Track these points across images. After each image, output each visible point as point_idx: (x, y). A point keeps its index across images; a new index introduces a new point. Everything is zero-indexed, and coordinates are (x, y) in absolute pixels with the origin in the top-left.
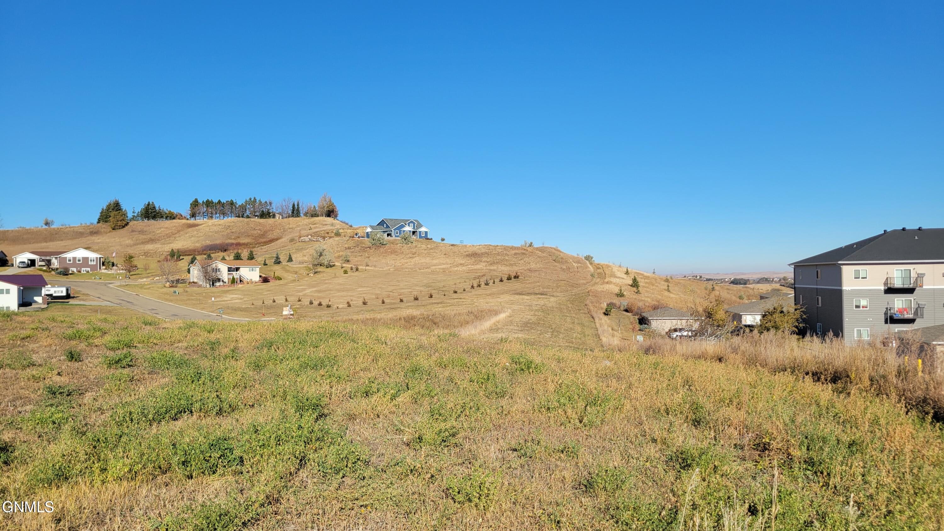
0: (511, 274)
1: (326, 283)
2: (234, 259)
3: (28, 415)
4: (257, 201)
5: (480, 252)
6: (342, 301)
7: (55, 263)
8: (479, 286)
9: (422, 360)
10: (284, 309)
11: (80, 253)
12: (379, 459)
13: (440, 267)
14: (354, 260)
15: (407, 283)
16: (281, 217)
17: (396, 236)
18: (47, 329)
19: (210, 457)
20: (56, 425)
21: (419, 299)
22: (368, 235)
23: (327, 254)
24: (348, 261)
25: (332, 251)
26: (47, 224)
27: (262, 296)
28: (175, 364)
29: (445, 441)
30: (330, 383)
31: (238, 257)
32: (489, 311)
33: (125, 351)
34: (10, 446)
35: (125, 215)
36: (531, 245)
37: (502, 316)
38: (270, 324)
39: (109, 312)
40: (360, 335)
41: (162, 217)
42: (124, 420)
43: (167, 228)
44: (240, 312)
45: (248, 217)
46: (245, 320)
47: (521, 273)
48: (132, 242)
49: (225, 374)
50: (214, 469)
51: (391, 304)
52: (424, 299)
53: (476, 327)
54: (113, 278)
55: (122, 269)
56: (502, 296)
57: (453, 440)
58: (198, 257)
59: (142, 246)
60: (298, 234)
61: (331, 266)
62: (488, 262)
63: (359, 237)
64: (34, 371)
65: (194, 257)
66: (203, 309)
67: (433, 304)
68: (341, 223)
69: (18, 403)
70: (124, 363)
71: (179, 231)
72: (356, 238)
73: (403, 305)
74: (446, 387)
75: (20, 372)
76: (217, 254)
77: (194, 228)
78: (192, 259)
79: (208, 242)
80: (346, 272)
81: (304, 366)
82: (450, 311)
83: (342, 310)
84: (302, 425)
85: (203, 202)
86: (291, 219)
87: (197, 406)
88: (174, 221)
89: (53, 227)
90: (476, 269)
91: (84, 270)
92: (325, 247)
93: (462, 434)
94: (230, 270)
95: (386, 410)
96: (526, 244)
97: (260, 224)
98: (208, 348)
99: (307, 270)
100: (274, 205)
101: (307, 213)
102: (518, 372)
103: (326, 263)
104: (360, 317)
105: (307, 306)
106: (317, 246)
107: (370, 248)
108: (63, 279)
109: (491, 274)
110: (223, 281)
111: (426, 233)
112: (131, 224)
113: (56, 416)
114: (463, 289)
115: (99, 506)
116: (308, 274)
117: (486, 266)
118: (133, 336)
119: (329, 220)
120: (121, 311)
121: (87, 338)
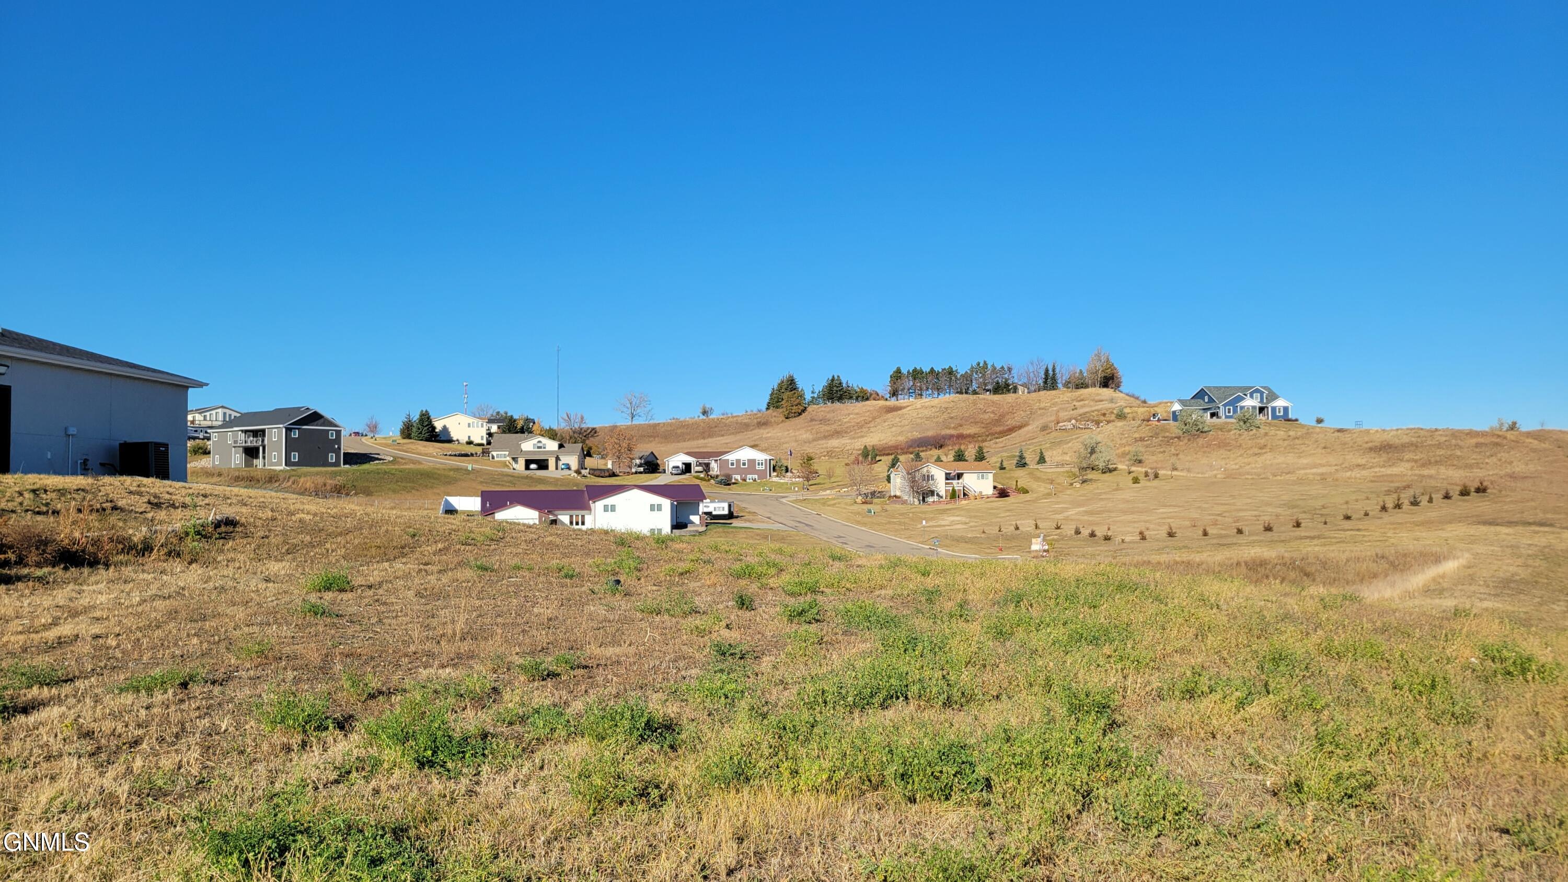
0: (1469, 484)
1: (1102, 499)
2: (955, 460)
3: (694, 684)
4: (989, 367)
5: (1397, 441)
6: (1129, 529)
7: (715, 468)
8: (1398, 506)
9: (1291, 641)
10: (1034, 540)
11: (745, 454)
12: (1222, 813)
13: (1314, 470)
14: (1151, 460)
15: (1249, 501)
16: (1026, 390)
17: (1227, 417)
18: (709, 562)
19: (941, 772)
20: (729, 701)
21: (1275, 529)
22: (1175, 416)
23: (1103, 449)
24: (1140, 462)
25: (1111, 444)
26: (705, 413)
27: (999, 520)
28: (878, 622)
29: (1350, 797)
30: (1122, 670)
31: (960, 457)
32: (1422, 554)
33: (809, 598)
34: (676, 724)
35: (801, 396)
36: (1513, 427)
37: (1450, 566)
38: (1016, 566)
39: (783, 539)
40: (1169, 590)
41: (851, 398)
42: (816, 702)
43: (857, 414)
44: (963, 545)
45: (975, 393)
46: (973, 557)
47: (1492, 483)
48: (811, 437)
49: (954, 642)
50: (947, 792)
51: (1221, 536)
52: (1283, 529)
53: (1393, 585)
54: (787, 488)
55: (799, 477)
56: (1449, 527)
57: (1367, 797)
58: (902, 458)
59: (824, 442)
60: (1053, 418)
61: (1110, 471)
62: (1416, 461)
63: (1159, 420)
64: (697, 621)
65: (896, 457)
66: (909, 538)
67: (1301, 538)
68: (1127, 398)
69: (681, 664)
70: (809, 616)
71: (874, 418)
72: (1154, 421)
73: (1241, 539)
74: (1344, 696)
75: (680, 620)
76: (928, 453)
77: (895, 413)
78: (893, 460)
79: (917, 435)
80: (1136, 481)
81: (1078, 638)
82: (1336, 552)
83: (1131, 545)
84: (1082, 737)
85: (908, 372)
86: (1042, 393)
87: (915, 689)
88: (867, 402)
89: (711, 417)
90: (1391, 475)
91: (750, 477)
92: (1099, 439)
93: (1384, 787)
94: (948, 477)
95: (1228, 725)
96: (1502, 424)
97: (993, 402)
98: (923, 599)
99: (1069, 477)
100: (1014, 372)
101: (1069, 382)
102: (1500, 677)
103: (1101, 465)
104: (1164, 558)
105: (1071, 538)
106: (1086, 436)
107: (1179, 438)
108: (725, 490)
109: (1424, 483)
110: (938, 495)
111: (1286, 409)
112: (810, 409)
113: (729, 687)
114: (1363, 513)
115: (791, 826)
116: (1072, 484)
117: (1412, 469)
118: (818, 576)
119: (1107, 392)
120: (797, 538)
121: (759, 577)
